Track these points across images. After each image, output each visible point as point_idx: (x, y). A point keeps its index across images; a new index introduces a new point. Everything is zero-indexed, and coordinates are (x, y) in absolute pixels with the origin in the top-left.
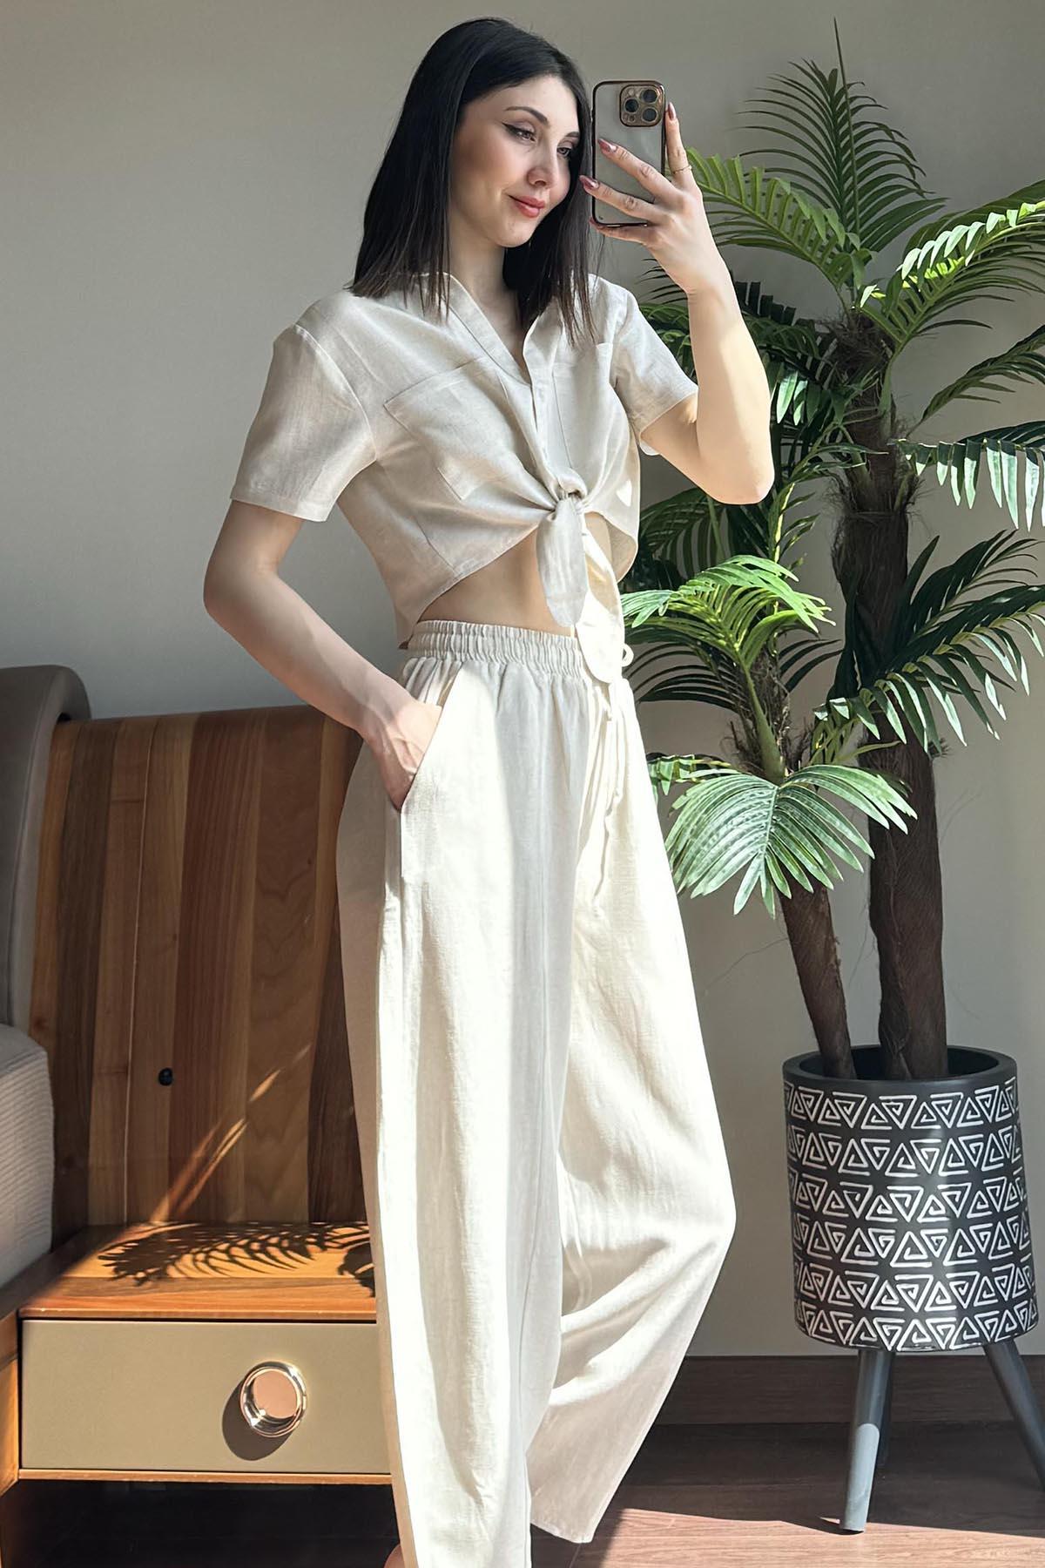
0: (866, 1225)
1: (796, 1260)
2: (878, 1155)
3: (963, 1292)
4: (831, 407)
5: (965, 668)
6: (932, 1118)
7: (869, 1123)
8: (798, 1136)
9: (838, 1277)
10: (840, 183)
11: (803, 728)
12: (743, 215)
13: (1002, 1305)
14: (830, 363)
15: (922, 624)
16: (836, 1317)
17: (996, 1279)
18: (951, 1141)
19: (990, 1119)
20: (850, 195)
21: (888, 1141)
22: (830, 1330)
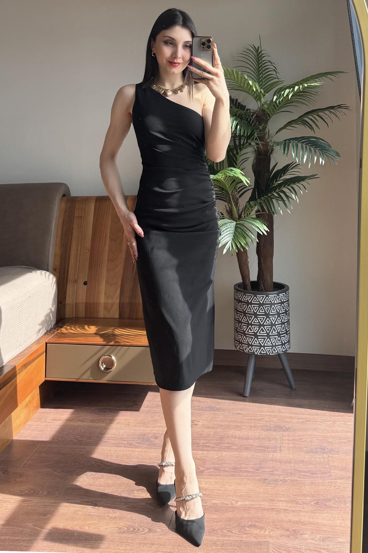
0: (252, 325)
1: (235, 331)
2: (255, 309)
3: (274, 341)
4: (254, 131)
5: (282, 195)
6: (269, 301)
7: (254, 301)
8: (237, 303)
10: (259, 76)
11: (243, 206)
13: (283, 344)
14: (254, 120)
15: (273, 184)
16: (244, 346)
17: (281, 338)
18: (273, 306)
19: (282, 301)
20: (261, 78)
21: (258, 306)
22: (242, 349)
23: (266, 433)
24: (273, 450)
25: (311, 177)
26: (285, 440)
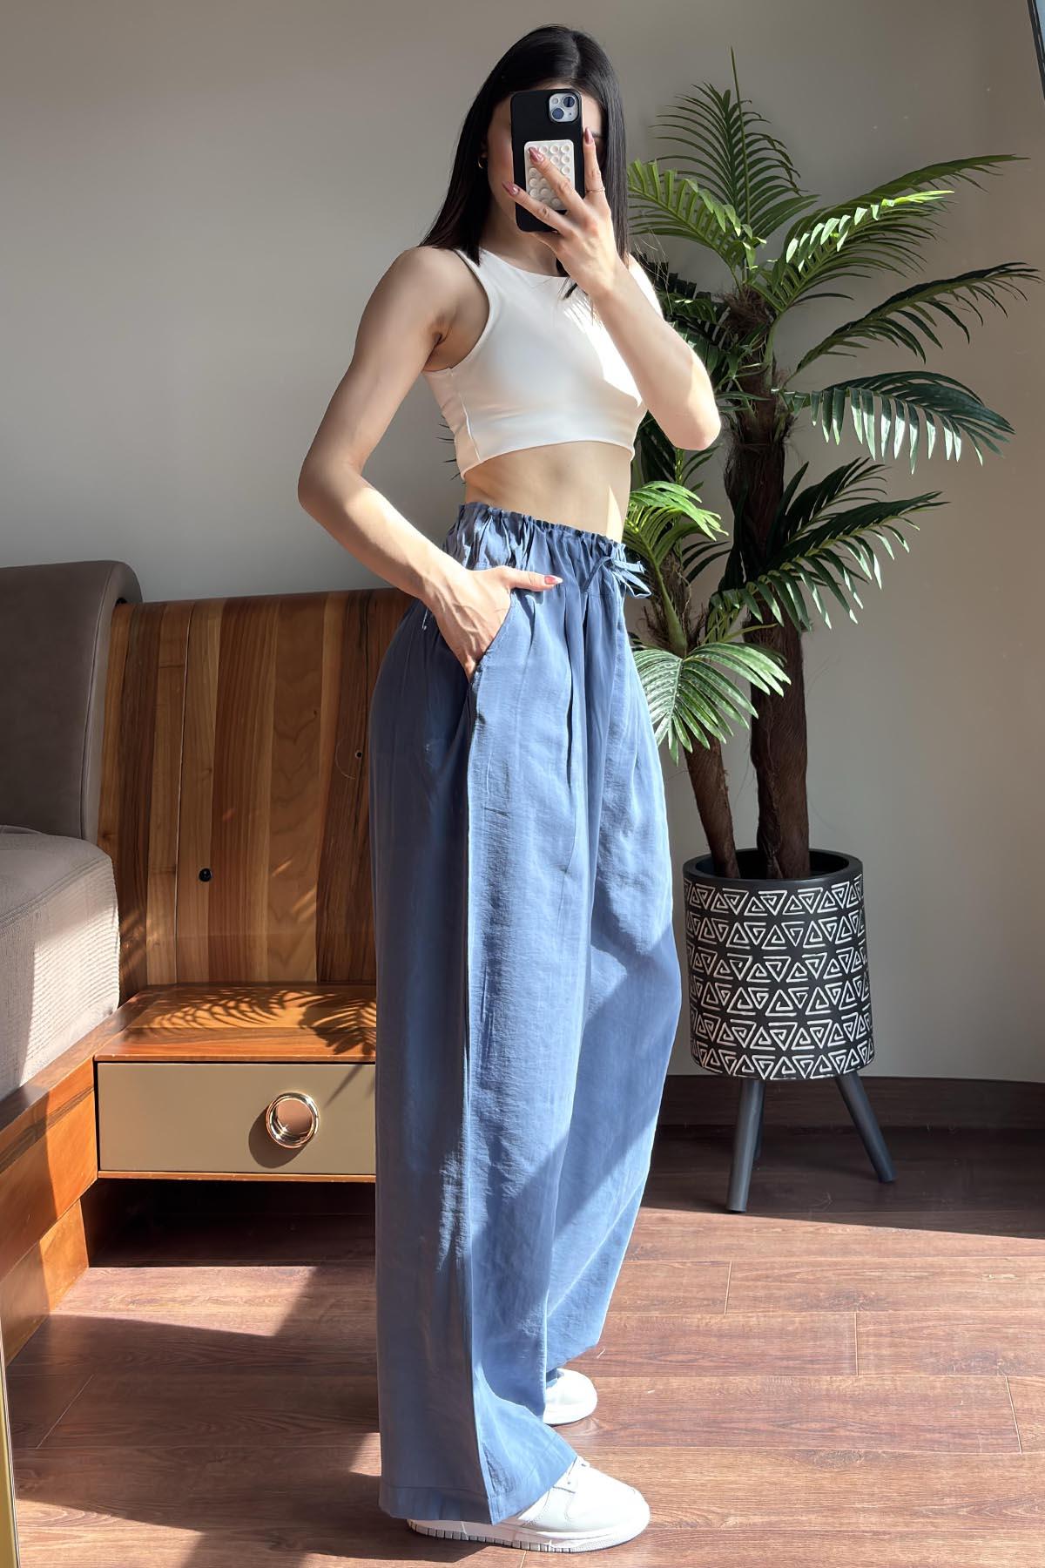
0: (746, 985)
2: (756, 934)
3: (820, 1036)
4: (725, 363)
6: (798, 907)
7: (750, 911)
8: (695, 919)
9: (725, 1025)
10: (734, 185)
11: (700, 610)
12: (660, 209)
13: (850, 1045)
14: (723, 328)
15: (795, 531)
16: (722, 1054)
17: (845, 1025)
18: (812, 923)
19: (842, 906)
20: (742, 193)
21: (764, 924)
22: (719, 1064)
23: (804, 1317)
24: (829, 1366)
25: (920, 504)
26: (868, 1336)
